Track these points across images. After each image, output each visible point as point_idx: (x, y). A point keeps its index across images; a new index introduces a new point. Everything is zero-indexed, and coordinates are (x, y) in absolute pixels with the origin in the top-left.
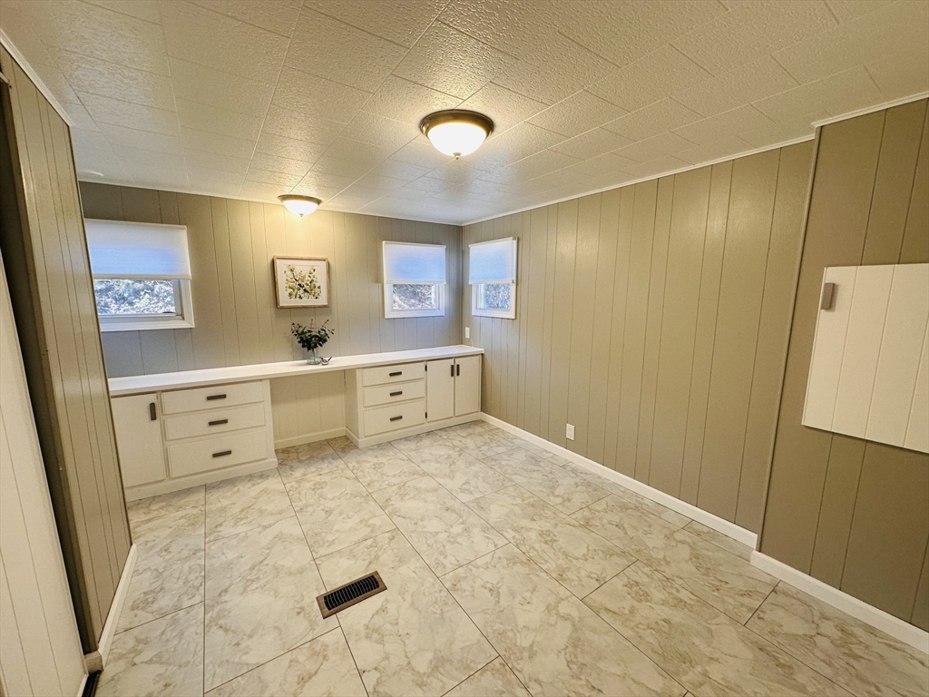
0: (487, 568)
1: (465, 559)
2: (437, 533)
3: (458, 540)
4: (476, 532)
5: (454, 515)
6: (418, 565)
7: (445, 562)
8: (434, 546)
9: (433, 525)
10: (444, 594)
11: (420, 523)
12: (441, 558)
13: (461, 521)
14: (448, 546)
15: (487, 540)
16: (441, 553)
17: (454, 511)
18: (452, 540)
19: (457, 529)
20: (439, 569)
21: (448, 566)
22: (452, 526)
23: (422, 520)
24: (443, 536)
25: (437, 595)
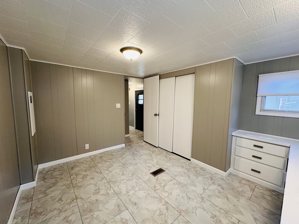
0: (123, 179)
1: (129, 181)
2: (139, 190)
3: (131, 188)
4: (124, 192)
5: (132, 200)
6: (143, 179)
7: (136, 180)
8: (139, 185)
9: (141, 194)
10: (136, 173)
11: (146, 194)
12: (137, 181)
13: (130, 197)
14: (135, 185)
15: (121, 188)
16: (137, 183)
17: (132, 203)
18: (134, 188)
19: (131, 193)
20: (137, 178)
21: (135, 179)
22: (134, 194)
23: (146, 196)
24: (137, 189)
25: (137, 173)
